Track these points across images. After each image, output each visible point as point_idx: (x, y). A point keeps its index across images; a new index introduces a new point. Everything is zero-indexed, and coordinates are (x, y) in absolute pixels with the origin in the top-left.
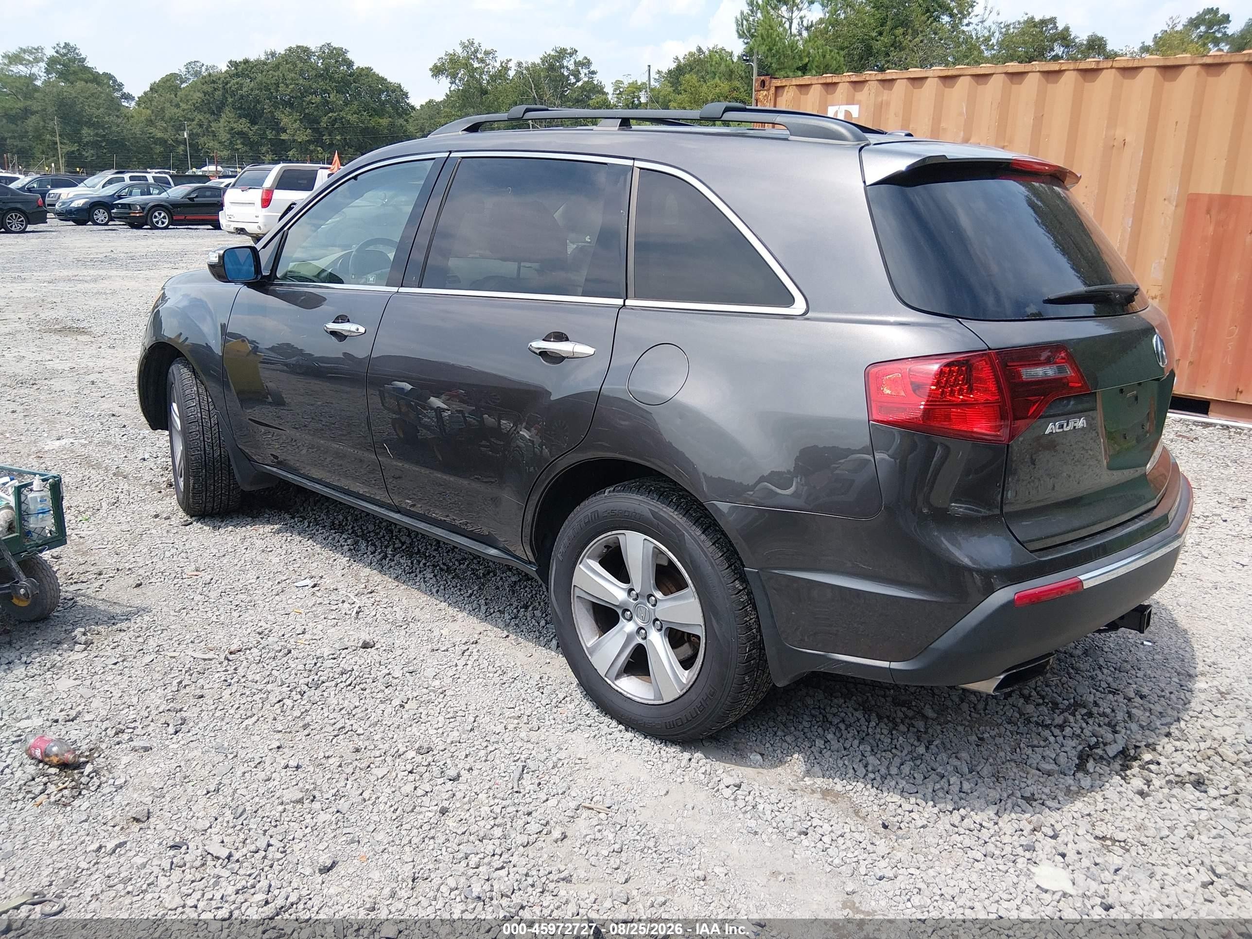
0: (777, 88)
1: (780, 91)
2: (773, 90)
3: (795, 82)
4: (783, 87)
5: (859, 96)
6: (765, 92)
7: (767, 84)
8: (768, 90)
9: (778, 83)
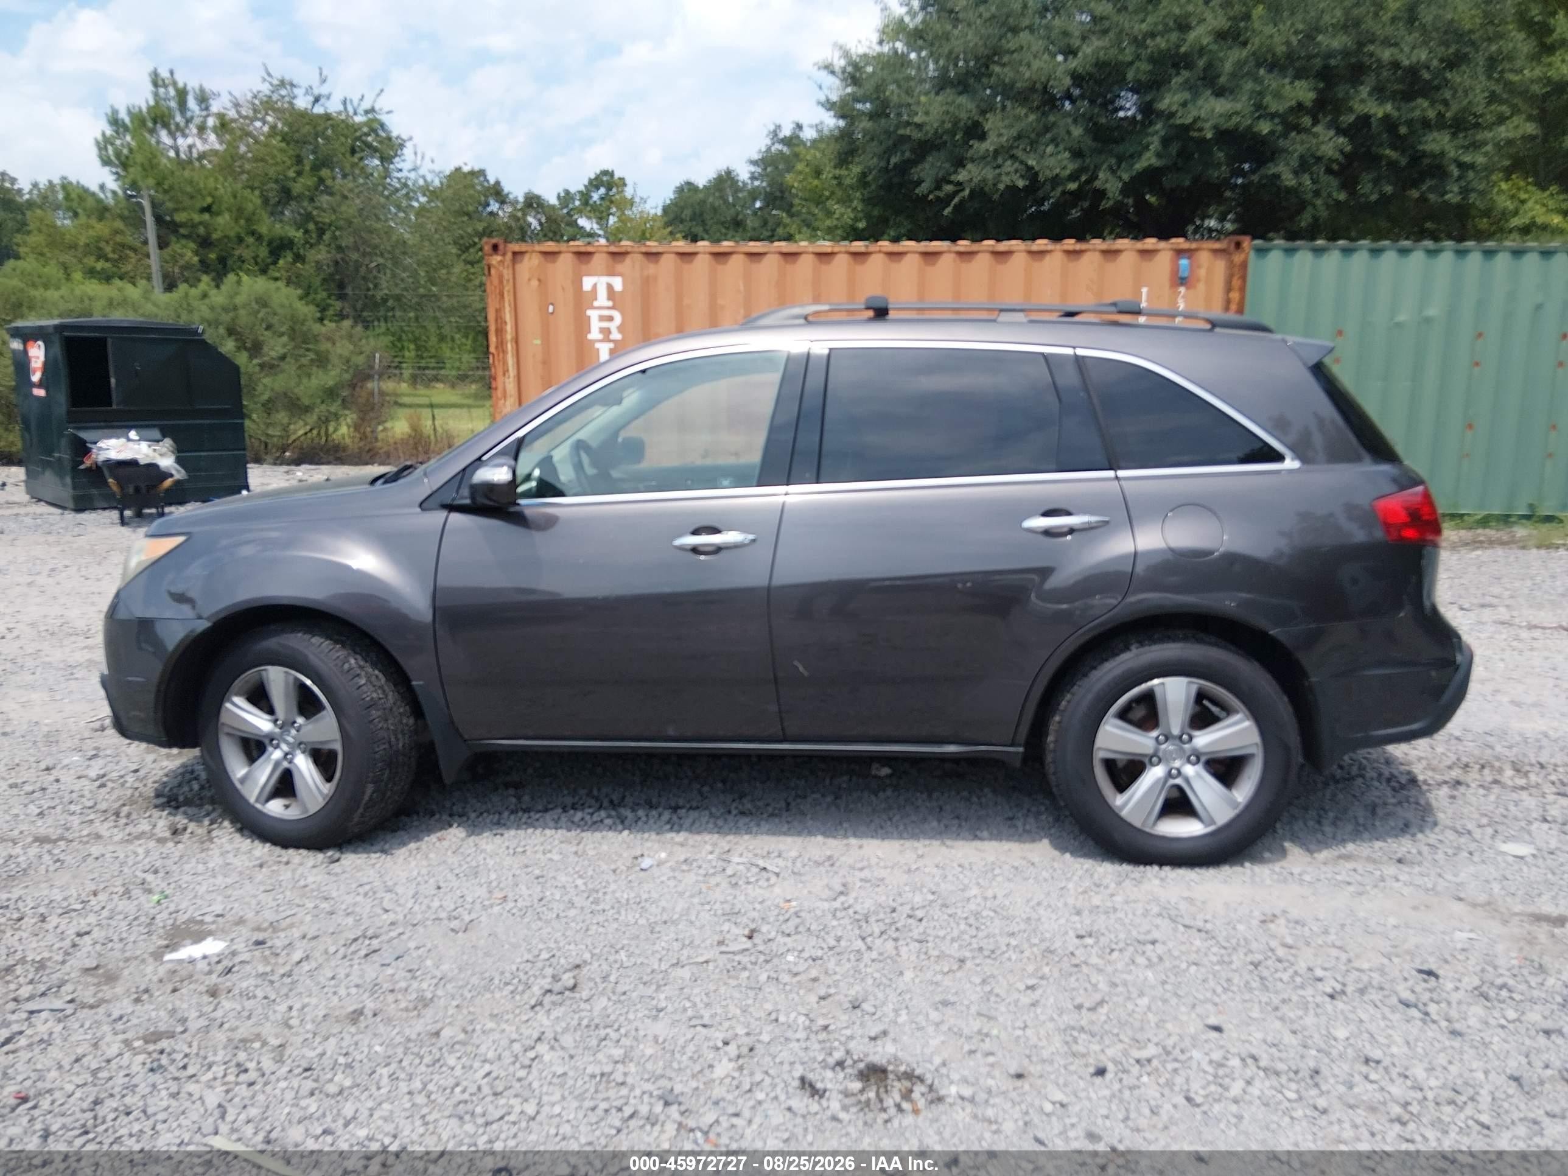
0: (515, 254)
1: (518, 257)
2: (509, 256)
3: (538, 248)
4: (522, 253)
5: (620, 267)
6: (499, 258)
7: (501, 247)
8: (504, 255)
9: (516, 247)
